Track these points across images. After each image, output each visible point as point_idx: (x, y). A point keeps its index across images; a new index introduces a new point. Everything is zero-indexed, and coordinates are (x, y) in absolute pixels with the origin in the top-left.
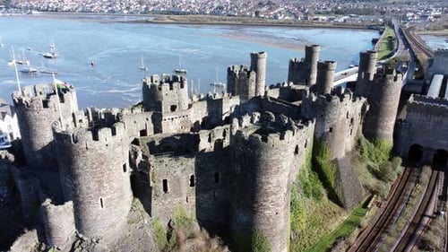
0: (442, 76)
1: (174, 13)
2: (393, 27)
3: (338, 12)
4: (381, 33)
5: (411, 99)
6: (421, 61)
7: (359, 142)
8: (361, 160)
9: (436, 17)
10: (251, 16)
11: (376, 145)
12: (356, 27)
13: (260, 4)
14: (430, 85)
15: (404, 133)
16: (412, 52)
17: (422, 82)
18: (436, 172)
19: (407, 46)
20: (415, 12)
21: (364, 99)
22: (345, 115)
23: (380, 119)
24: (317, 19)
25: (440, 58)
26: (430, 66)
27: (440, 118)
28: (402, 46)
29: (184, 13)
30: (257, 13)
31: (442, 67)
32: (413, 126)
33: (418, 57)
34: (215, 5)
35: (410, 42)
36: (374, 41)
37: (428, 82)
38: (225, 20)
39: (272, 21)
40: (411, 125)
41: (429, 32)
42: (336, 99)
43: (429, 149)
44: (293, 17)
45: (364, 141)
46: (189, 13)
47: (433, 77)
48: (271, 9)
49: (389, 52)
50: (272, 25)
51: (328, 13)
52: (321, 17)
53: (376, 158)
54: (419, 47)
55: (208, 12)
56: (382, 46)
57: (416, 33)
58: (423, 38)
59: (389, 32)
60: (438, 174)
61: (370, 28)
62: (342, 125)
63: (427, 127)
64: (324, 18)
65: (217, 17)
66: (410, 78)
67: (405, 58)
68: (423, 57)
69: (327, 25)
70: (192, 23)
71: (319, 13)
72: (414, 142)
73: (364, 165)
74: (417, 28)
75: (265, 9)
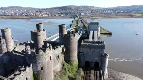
0: (93, 31)
1: (4, 15)
2: (78, 17)
3: (62, 13)
4: (74, 19)
5: (82, 43)
6: (86, 27)
7: (63, 65)
8: (65, 74)
9: (89, 14)
10: (33, 15)
11: (71, 65)
12: (67, 18)
13: (37, 11)
14: (89, 34)
15: (82, 57)
16: (83, 24)
17: (87, 33)
18: (96, 72)
19: (82, 22)
20: (83, 13)
21: (62, 46)
22: (48, 59)
23: (71, 54)
24: (55, 16)
25: (91, 25)
26: (89, 28)
27: (94, 49)
28: (80, 22)
29: (8, 15)
30: (36, 14)
31: (92, 28)
32: (85, 54)
33: (85, 26)
34: (21, 12)
35: (83, 21)
36: (73, 21)
37: (89, 33)
38: (24, 17)
39: (40, 17)
40: (84, 53)
41: (87, 18)
42: (41, 52)
43: (92, 62)
44: (48, 15)
45: (66, 65)
46: (10, 15)
47: (90, 31)
48: (40, 13)
49: (77, 24)
50: (40, 18)
51: (59, 14)
52: (57, 15)
53: (72, 71)
54: (85, 22)
55: (18, 15)
56: (75, 23)
57: (84, 18)
58: (86, 20)
59: (76, 18)
60: (97, 72)
61: (71, 18)
62: (48, 65)
63: (90, 53)
64: (58, 15)
65: (21, 16)
66: (83, 32)
67: (82, 26)
68: (86, 25)
69: (59, 17)
70: (11, 18)
71: (56, 14)
72: (86, 60)
73: (67, 76)
74: (84, 17)
75: (38, 13)
